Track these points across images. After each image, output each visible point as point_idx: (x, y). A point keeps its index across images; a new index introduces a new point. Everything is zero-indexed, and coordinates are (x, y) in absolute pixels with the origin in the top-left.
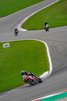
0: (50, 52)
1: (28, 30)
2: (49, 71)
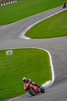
0: (52, 61)
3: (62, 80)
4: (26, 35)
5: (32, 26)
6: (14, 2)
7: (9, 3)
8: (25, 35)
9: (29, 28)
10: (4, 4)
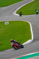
2: (31, 39)
4: (17, 13)
5: (20, 7)
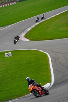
0: (52, 63)
1: (31, 40)
2: (51, 82)
3: (62, 82)
4: (26, 37)
6: (13, 3)
7: (8, 4)
8: (24, 36)
9: (28, 30)
10: (3, 6)
